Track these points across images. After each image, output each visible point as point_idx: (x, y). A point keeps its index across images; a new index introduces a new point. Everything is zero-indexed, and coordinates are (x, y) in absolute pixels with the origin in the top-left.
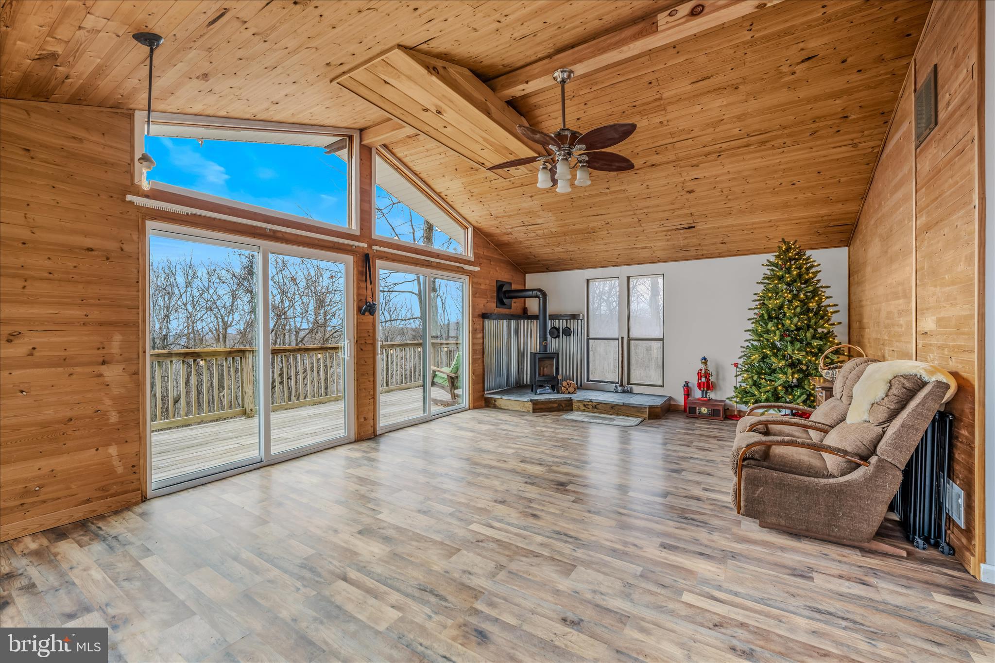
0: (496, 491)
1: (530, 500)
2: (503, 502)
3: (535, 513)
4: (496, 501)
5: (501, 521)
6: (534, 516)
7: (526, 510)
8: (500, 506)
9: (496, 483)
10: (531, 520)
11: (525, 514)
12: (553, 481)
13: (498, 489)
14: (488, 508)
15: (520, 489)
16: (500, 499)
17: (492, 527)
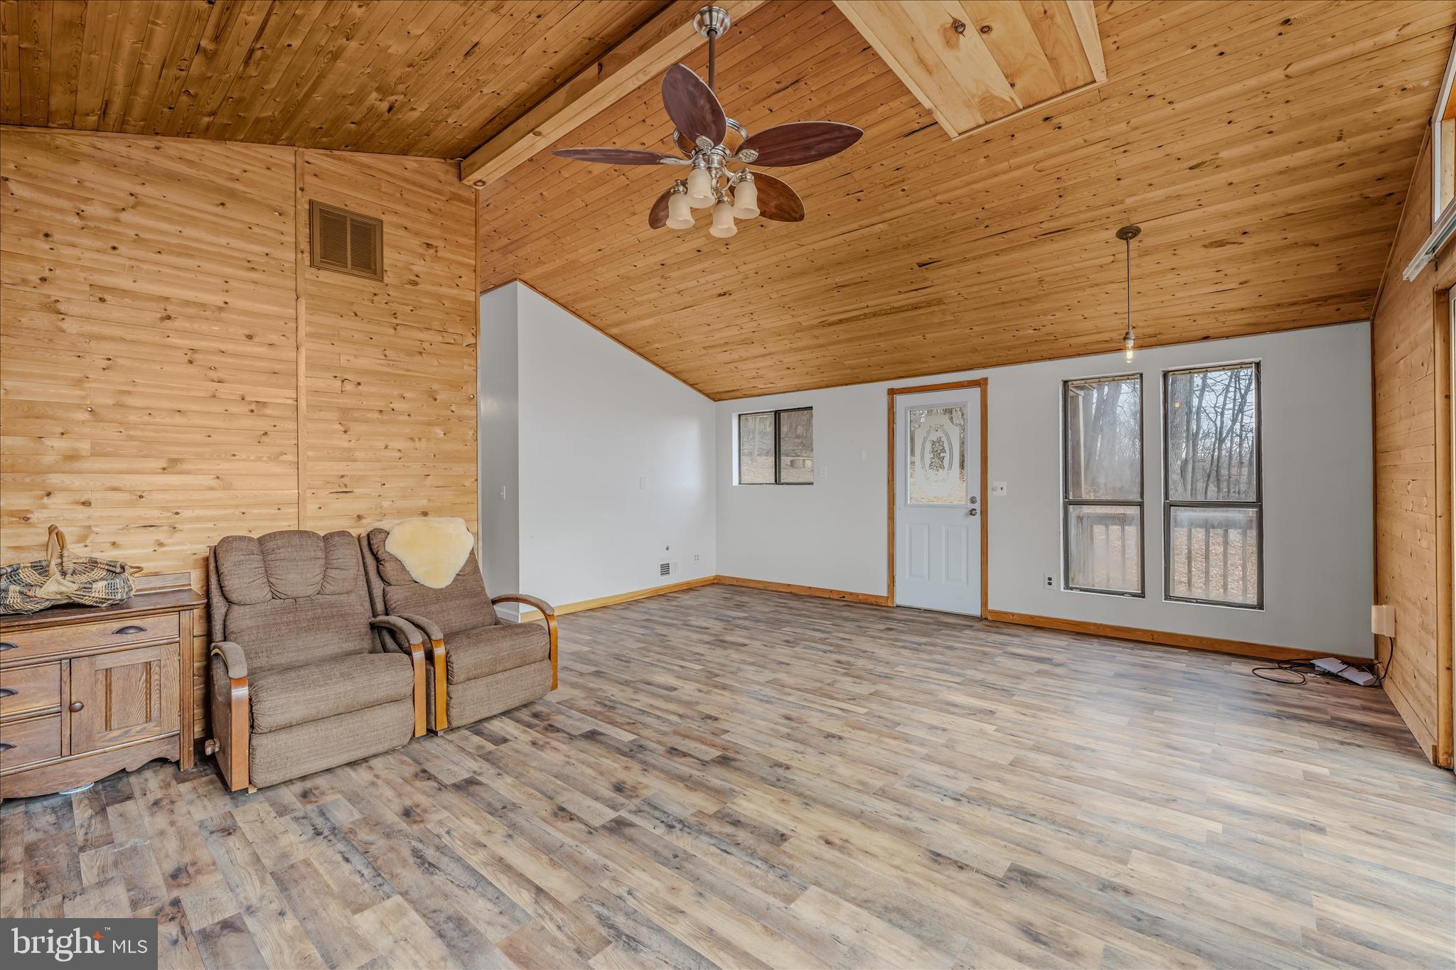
0: (842, 755)
1: (788, 737)
2: (830, 736)
3: (787, 722)
4: (840, 738)
5: (831, 715)
6: (788, 718)
7: (798, 725)
8: (833, 731)
9: (844, 770)
10: (794, 715)
11: (800, 721)
12: (736, 769)
13: (837, 758)
14: (850, 729)
15: (800, 756)
16: (834, 741)
17: (841, 709)
